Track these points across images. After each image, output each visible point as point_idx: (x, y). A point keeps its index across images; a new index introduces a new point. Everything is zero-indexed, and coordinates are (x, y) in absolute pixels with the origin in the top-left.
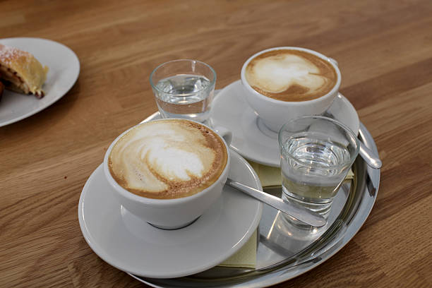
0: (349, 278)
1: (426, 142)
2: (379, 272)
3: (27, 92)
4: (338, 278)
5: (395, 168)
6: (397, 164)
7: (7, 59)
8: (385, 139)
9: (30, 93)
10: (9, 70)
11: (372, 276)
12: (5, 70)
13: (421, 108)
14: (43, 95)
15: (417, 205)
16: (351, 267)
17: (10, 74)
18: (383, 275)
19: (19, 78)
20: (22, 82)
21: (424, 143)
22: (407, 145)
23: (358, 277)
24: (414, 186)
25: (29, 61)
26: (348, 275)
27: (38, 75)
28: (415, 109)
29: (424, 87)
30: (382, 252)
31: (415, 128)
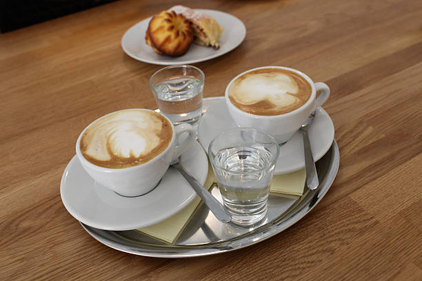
0: (349, 227)
1: (408, 116)
2: (374, 220)
3: (207, 44)
4: (340, 228)
5: (381, 139)
6: (383, 136)
7: (198, 20)
8: (372, 116)
9: (210, 46)
10: (198, 27)
11: (368, 223)
12: (195, 27)
13: (400, 90)
14: (219, 48)
15: (401, 167)
16: (350, 218)
17: (198, 31)
18: (377, 222)
19: (204, 34)
20: (206, 36)
21: (405, 118)
22: (392, 120)
23: (356, 226)
24: (399, 152)
25: (212, 22)
26: (348, 224)
27: (216, 33)
28: (396, 91)
29: (403, 71)
30: (375, 205)
31: (397, 106)
